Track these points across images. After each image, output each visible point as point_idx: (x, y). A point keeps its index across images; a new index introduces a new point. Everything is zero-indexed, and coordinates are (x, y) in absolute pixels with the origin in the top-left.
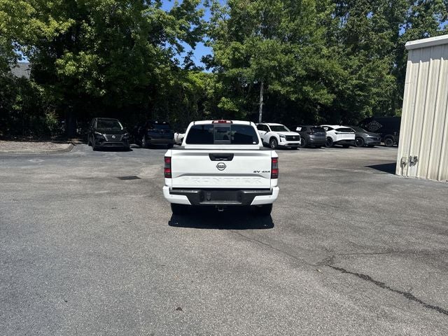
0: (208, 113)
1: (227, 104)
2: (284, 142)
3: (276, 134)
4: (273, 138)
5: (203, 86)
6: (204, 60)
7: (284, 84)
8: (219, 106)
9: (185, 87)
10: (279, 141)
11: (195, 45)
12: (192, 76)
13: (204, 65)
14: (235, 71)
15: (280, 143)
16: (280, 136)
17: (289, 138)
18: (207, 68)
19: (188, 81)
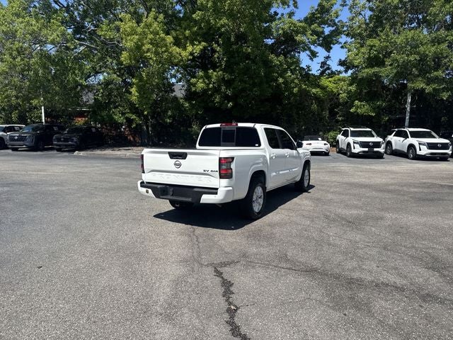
0: (340, 119)
1: (361, 108)
2: (424, 151)
3: (414, 141)
4: (411, 146)
5: (335, 90)
6: (342, 63)
7: (429, 81)
8: (351, 110)
9: (314, 94)
10: (418, 149)
11: (331, 48)
12: (325, 82)
13: (342, 69)
14: (370, 71)
15: (419, 152)
16: (420, 144)
17: (431, 146)
18: (346, 71)
19: (319, 86)
